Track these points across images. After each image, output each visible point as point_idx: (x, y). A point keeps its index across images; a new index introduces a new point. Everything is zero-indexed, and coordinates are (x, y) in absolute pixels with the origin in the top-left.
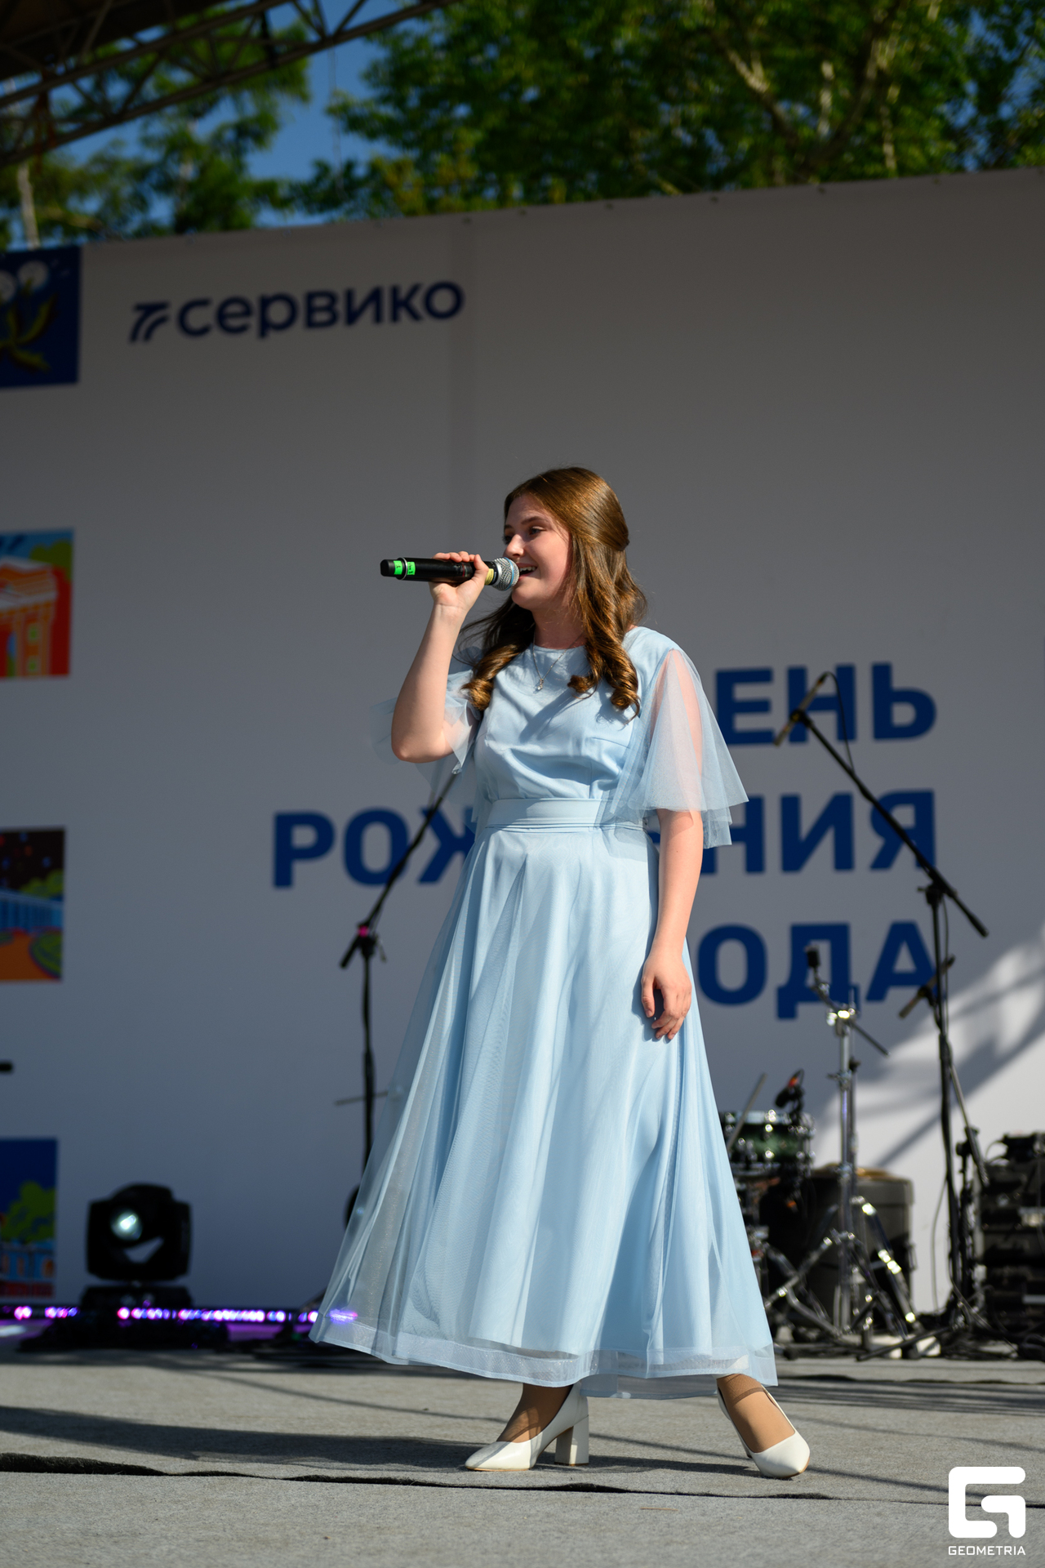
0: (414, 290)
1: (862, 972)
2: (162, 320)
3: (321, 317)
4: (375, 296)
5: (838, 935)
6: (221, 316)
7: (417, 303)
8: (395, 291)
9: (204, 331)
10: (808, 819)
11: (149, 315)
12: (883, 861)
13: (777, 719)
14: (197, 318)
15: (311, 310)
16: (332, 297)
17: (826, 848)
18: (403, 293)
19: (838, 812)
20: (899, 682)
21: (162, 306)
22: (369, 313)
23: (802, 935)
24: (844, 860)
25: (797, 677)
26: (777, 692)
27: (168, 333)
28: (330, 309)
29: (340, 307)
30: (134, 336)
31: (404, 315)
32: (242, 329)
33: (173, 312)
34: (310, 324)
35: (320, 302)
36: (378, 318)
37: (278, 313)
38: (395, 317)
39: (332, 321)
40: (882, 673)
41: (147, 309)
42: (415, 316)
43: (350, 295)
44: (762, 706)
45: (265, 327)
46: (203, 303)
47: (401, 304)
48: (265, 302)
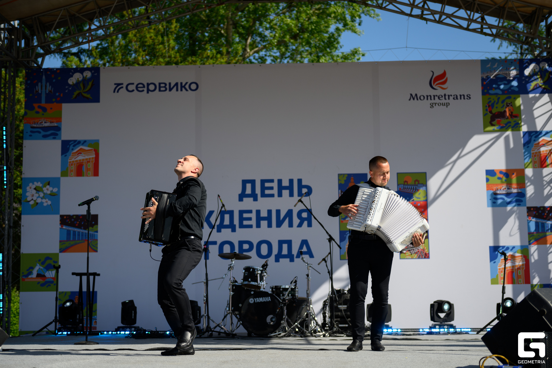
0: (186, 83)
1: (295, 252)
2: (122, 87)
3: (162, 89)
4: (177, 84)
5: (289, 243)
6: (137, 87)
7: (187, 87)
8: (181, 83)
9: (133, 91)
10: (282, 216)
11: (118, 86)
12: (300, 225)
13: (275, 191)
14: (130, 88)
15: (160, 87)
16: (166, 84)
17: (287, 222)
18: (183, 85)
19: (290, 213)
20: (304, 183)
21: (122, 84)
22: (175, 88)
23: (281, 243)
24: (291, 225)
25: (280, 181)
26: (275, 185)
27: (123, 90)
28: (165, 87)
29: (168, 87)
30: (114, 92)
31: (183, 89)
32: (143, 91)
33: (124, 86)
34: (160, 90)
35: (162, 85)
36: (177, 90)
37: (152, 87)
38: (181, 90)
39: (166, 90)
40: (300, 181)
41: (118, 85)
42: (187, 90)
43: (170, 84)
44: (271, 188)
45: (148, 91)
46: (133, 84)
47: (183, 87)
48: (148, 85)
